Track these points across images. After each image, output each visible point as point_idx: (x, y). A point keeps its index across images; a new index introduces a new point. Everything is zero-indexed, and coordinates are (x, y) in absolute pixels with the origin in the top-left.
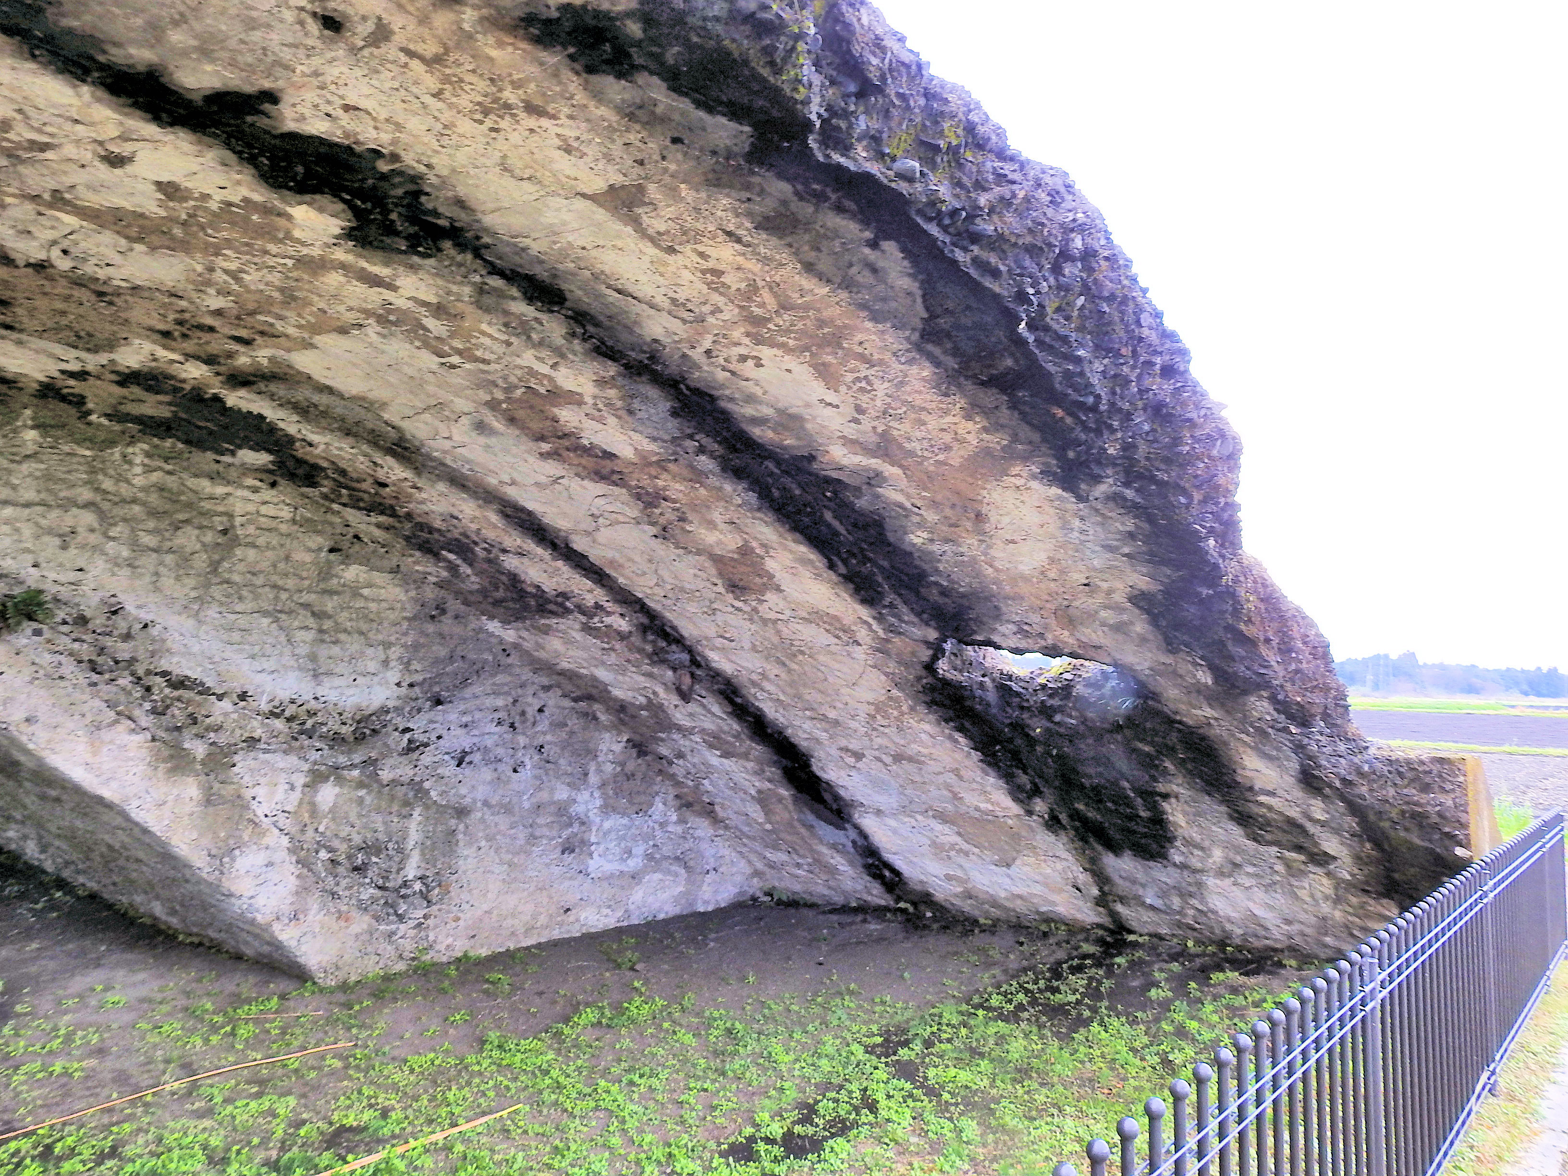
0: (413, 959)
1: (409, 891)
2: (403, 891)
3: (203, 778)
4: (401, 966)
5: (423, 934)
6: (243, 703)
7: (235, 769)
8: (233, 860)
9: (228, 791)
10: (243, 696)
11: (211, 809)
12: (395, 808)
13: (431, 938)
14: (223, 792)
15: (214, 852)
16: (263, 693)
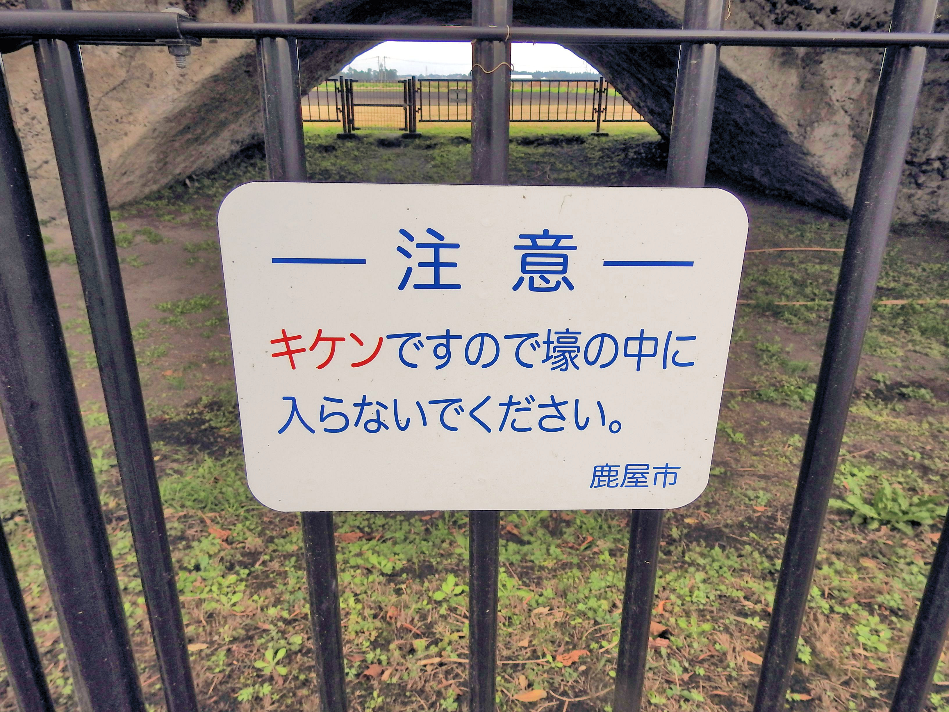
0: (923, 216)
1: (928, 168)
2: (924, 167)
3: (801, 70)
4: (913, 219)
5: (934, 199)
6: (833, 16)
7: (822, 65)
8: (813, 130)
9: (816, 80)
10: (834, 10)
11: (803, 92)
12: (932, 102)
13: (940, 202)
14: (813, 81)
15: (802, 122)
16: (847, 8)
